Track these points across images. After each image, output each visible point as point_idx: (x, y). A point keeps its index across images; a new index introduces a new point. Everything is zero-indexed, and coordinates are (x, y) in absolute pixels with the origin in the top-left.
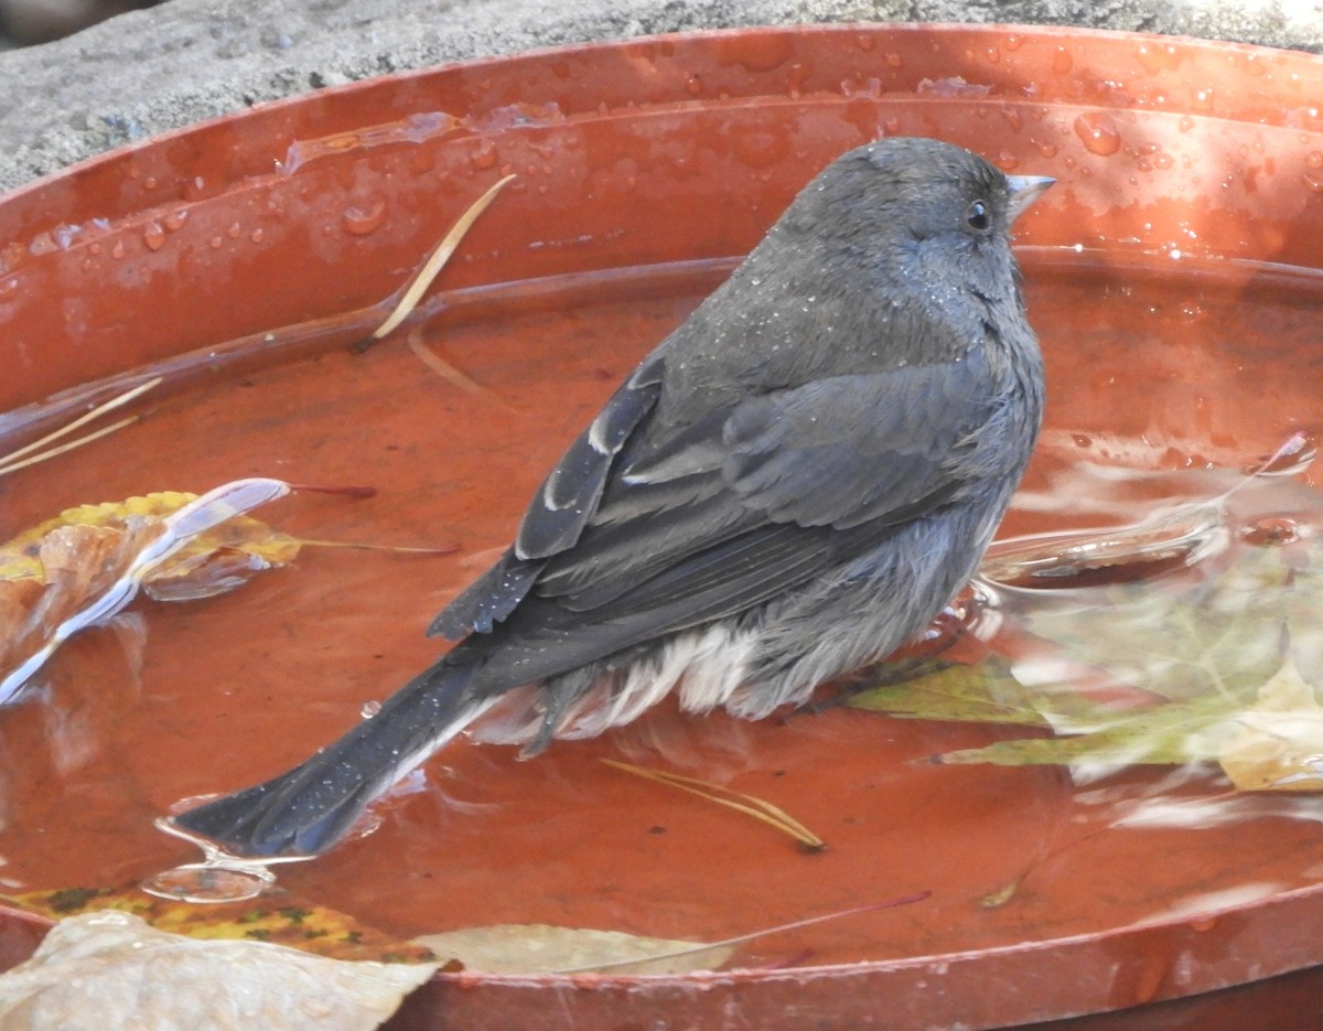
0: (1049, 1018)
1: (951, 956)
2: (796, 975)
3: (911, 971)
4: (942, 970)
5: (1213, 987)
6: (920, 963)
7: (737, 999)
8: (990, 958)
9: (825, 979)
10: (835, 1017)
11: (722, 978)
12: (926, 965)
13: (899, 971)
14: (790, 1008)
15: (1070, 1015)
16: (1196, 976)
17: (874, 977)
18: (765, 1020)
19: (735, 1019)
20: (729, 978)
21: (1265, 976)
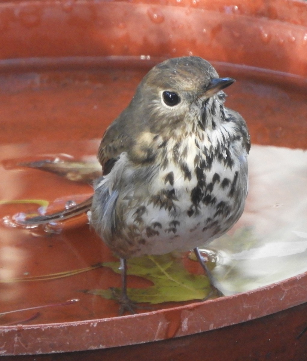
0: (134, 343)
1: (99, 320)
2: (41, 327)
3: (83, 325)
4: (95, 325)
5: (196, 332)
6: (87, 322)
7: (19, 336)
8: (113, 321)
9: (51, 328)
10: (55, 342)
11: (13, 328)
12: (90, 323)
13: (79, 325)
14: (39, 339)
15: (142, 342)
16: (190, 328)
17: (70, 327)
18: (29, 344)
19: (18, 343)
20: (16, 328)
21: (215, 328)
